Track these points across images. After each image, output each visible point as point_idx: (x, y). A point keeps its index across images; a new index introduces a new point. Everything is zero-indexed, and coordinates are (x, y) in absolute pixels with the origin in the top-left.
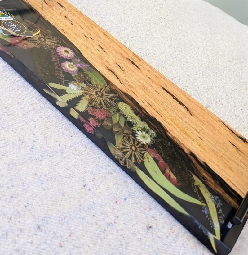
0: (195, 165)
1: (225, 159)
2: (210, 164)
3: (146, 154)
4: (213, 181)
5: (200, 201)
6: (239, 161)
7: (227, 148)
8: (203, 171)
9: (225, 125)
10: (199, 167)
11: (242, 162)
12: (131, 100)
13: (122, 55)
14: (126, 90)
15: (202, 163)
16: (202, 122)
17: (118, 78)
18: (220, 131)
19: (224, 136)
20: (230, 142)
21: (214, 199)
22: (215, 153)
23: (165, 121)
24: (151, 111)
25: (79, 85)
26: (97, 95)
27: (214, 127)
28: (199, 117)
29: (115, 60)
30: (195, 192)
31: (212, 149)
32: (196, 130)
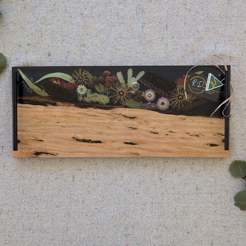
0: (50, 100)
1: (39, 122)
2: (44, 108)
3: (73, 82)
4: (37, 100)
5: (37, 83)
6: (32, 130)
7: (42, 133)
8: (45, 101)
9: (52, 154)
10: (48, 100)
11: (30, 131)
13: (142, 143)
14: (114, 111)
15: (48, 104)
16: (65, 139)
17: (125, 116)
18: (52, 144)
19: (48, 142)
20: (43, 141)
21: (32, 90)
22: (46, 121)
23: (81, 112)
24: (92, 111)
25: (134, 87)
26: (121, 91)
27: (57, 143)
28: (68, 142)
29: (140, 132)
30: (41, 85)
31: (48, 121)
32: (64, 127)
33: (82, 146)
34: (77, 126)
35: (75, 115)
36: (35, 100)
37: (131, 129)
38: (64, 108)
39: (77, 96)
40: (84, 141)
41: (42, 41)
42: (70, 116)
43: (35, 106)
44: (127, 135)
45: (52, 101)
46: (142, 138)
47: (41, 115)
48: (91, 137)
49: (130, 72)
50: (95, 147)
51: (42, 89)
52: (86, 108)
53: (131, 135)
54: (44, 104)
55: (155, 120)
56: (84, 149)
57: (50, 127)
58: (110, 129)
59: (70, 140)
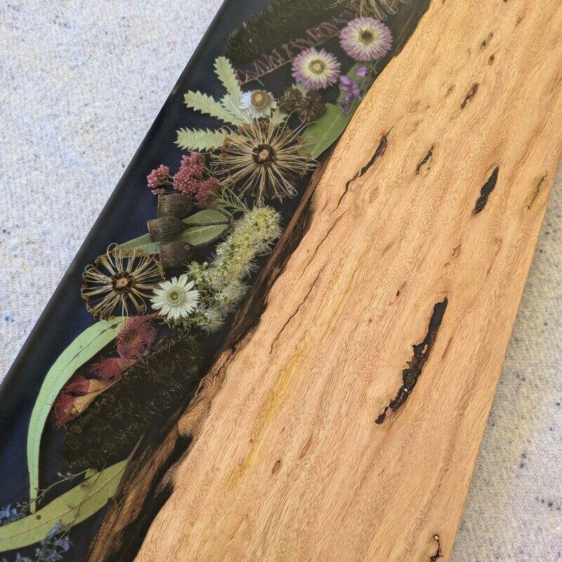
0: (151, 461)
5: (39, 493)
8: (140, 489)
13: (496, 150)
14: (327, 204)
15: (165, 480)
16: (371, 466)
17: (364, 170)
18: (374, 545)
22: (242, 528)
23: (274, 336)
24: (287, 288)
25: (258, 106)
26: (255, 150)
27: (380, 518)
28: (392, 453)
29: (449, 140)
30: (60, 474)
31: (252, 514)
32: (309, 443)
33: (435, 395)
34: (329, 381)
35: (274, 369)
36: (115, 539)
37: (424, 167)
38: (222, 409)
39: (195, 329)
40: (411, 376)
42: (272, 395)
44: (445, 190)
46: (477, 145)
47: (204, 542)
48: (404, 339)
49: (197, 101)
50: (457, 340)
51: (80, 480)
52: (263, 308)
53: (448, 176)
54: (157, 498)
56: (454, 392)
57: (285, 518)
58: (395, 246)
59: (385, 441)
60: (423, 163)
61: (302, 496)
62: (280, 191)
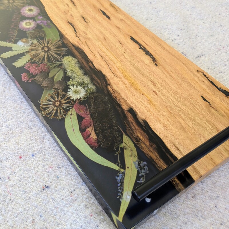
0: (131, 123)
1: (181, 117)
2: (152, 123)
3: (72, 110)
4: (148, 144)
5: (118, 165)
6: (204, 120)
7: (192, 104)
8: (139, 131)
9: (205, 76)
10: (135, 126)
11: (208, 121)
12: (79, 53)
13: (95, 7)
14: (79, 43)
15: (141, 121)
16: (169, 73)
17: (75, 31)
18: (192, 84)
19: (196, 89)
20: (202, 97)
21: (139, 164)
22: (169, 109)
23: (112, 74)
24: (99, 64)
25: (27, 42)
26: (42, 50)
27: (185, 79)
28: (168, 68)
29: (83, 13)
30: (116, 154)
31: (166, 105)
32: (153, 83)
33: (157, 52)
34: (137, 69)
35: (123, 79)
36: (152, 146)
37: (86, 20)
38: (127, 96)
39: (93, 93)
41: (25, 220)
42: (131, 84)
43: (162, 138)
44: (97, 20)
45: (131, 119)
46: (89, 9)
47: (168, 120)
48: (136, 49)
51: (122, 149)
53: (93, 18)
55: (58, 7)
56: (159, 48)
57: (173, 98)
58: (106, 37)
59: (164, 68)
60: (85, 20)
61: (168, 92)
62: (62, 52)
